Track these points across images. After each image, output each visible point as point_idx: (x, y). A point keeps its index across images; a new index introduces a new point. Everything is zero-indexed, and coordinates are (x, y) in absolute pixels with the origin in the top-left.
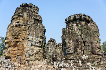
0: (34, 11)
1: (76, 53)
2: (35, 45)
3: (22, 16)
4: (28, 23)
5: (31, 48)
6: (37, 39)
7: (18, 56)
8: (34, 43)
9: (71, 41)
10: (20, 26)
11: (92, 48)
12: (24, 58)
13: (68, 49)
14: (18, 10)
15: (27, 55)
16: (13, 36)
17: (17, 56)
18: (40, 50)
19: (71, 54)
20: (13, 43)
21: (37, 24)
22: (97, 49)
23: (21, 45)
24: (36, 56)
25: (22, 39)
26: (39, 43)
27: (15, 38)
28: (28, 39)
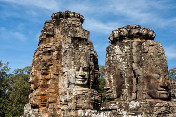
0: (71, 23)
1: (121, 97)
2: (74, 84)
3: (53, 36)
4: (63, 46)
5: (69, 89)
6: (77, 72)
7: (50, 103)
8: (72, 81)
9: (112, 77)
10: (50, 53)
11: (150, 87)
12: (59, 106)
13: (108, 91)
14: (47, 25)
15: (63, 102)
16: (40, 70)
17: (47, 103)
18: (84, 92)
19: (113, 99)
20: (41, 83)
21: (77, 46)
22: (159, 89)
23: (53, 85)
24: (78, 102)
25: (55, 75)
26: (81, 79)
27: (43, 74)
28: (64, 73)
